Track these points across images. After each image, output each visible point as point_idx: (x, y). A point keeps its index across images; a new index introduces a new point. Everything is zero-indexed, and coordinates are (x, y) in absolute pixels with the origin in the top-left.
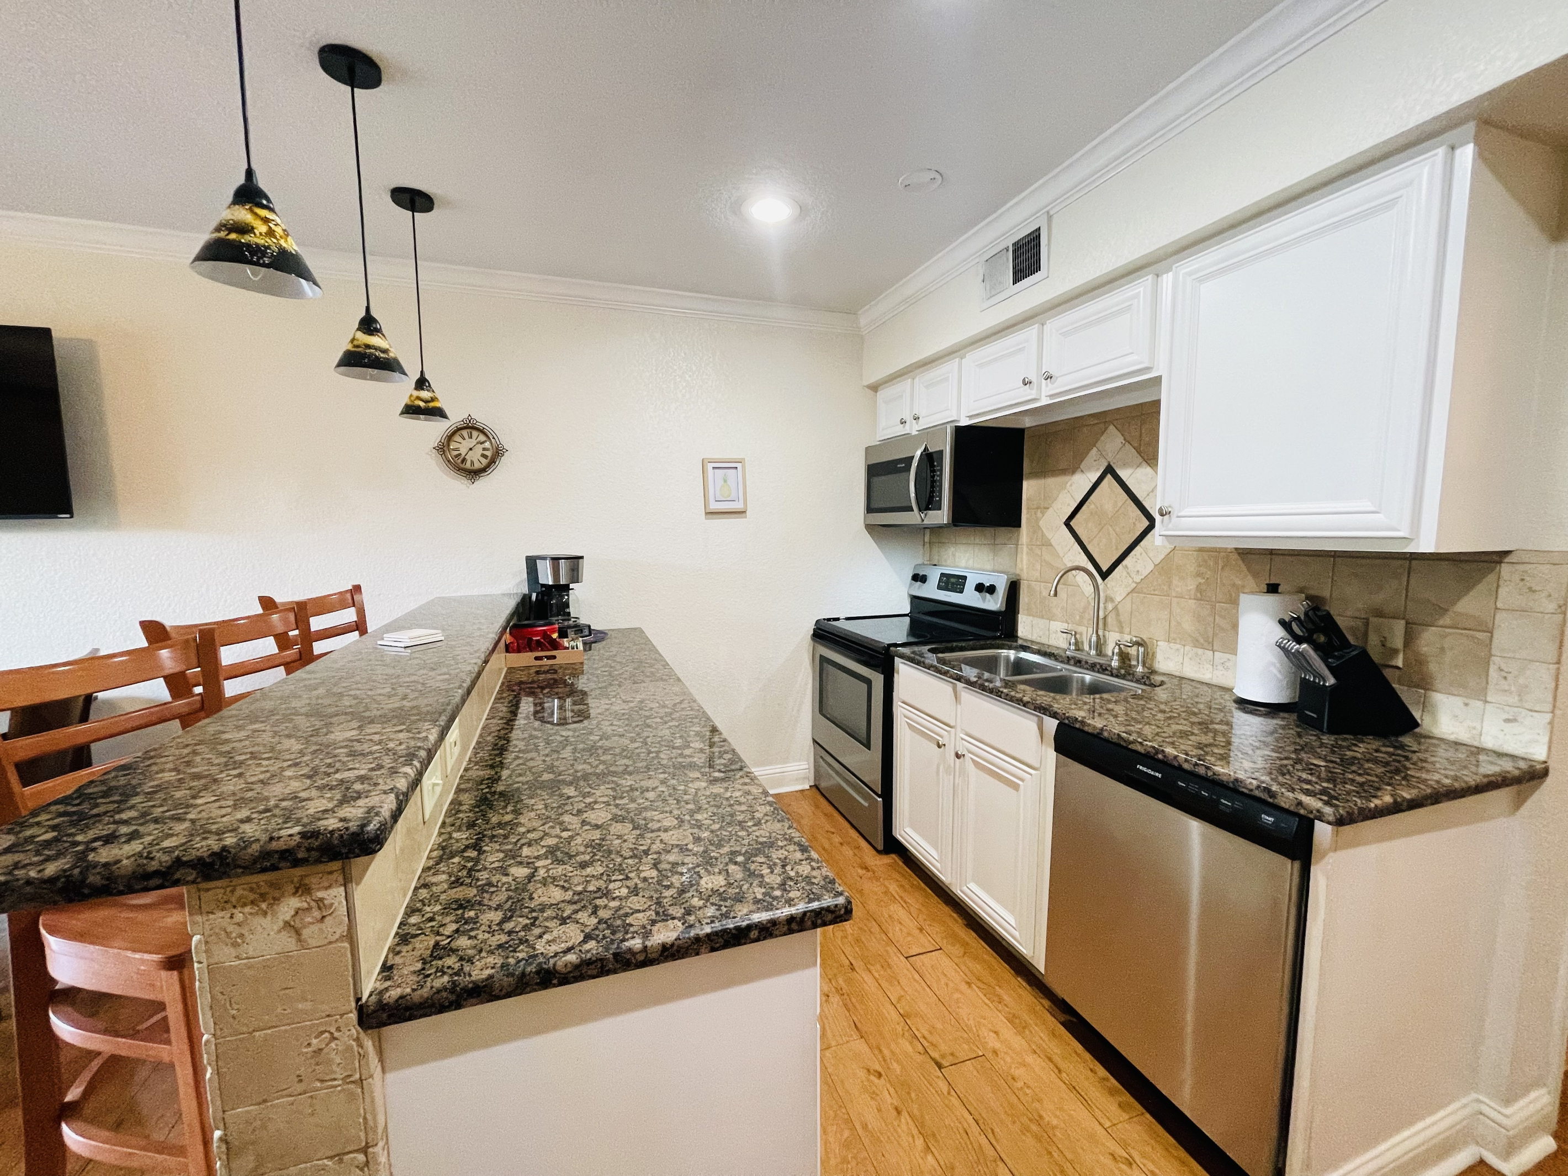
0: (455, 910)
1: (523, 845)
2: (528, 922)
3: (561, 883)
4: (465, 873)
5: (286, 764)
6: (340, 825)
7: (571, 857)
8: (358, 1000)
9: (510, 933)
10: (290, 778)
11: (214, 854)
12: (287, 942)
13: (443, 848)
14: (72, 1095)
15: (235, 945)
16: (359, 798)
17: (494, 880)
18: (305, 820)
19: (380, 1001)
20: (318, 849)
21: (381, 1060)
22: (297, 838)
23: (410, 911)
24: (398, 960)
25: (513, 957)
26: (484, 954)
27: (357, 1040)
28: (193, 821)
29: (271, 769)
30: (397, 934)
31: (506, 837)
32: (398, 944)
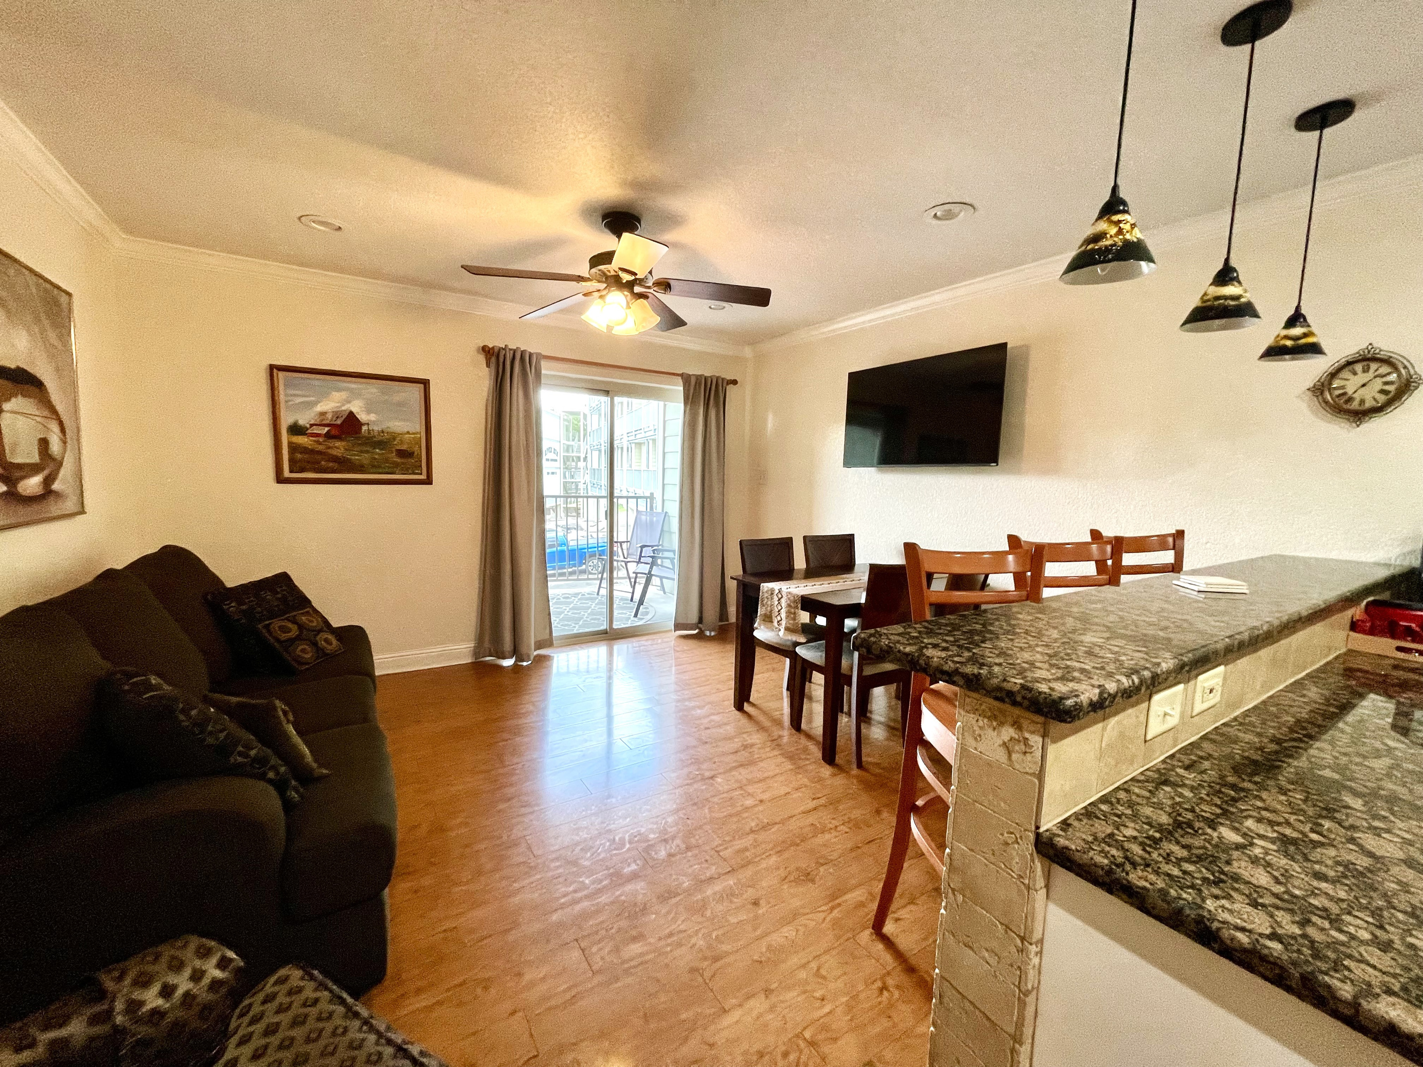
0: (1143, 823)
1: (1250, 816)
2: (1212, 878)
3: (1276, 873)
4: (1169, 802)
5: (1040, 643)
6: (1047, 691)
7: (1307, 859)
8: (1038, 828)
9: (1185, 872)
10: (1038, 652)
11: (973, 674)
12: (1000, 756)
13: (1161, 774)
14: (920, 803)
15: (976, 739)
16: (1071, 681)
17: (1197, 825)
18: (1029, 679)
19: (1051, 839)
20: (1029, 700)
21: (1047, 886)
22: (1019, 686)
23: (1104, 800)
24: (1076, 823)
25: (1176, 891)
26: (1149, 870)
27: (1032, 855)
28: (974, 653)
29: (1031, 643)
30: (1085, 807)
31: (1235, 800)
32: (1082, 814)
